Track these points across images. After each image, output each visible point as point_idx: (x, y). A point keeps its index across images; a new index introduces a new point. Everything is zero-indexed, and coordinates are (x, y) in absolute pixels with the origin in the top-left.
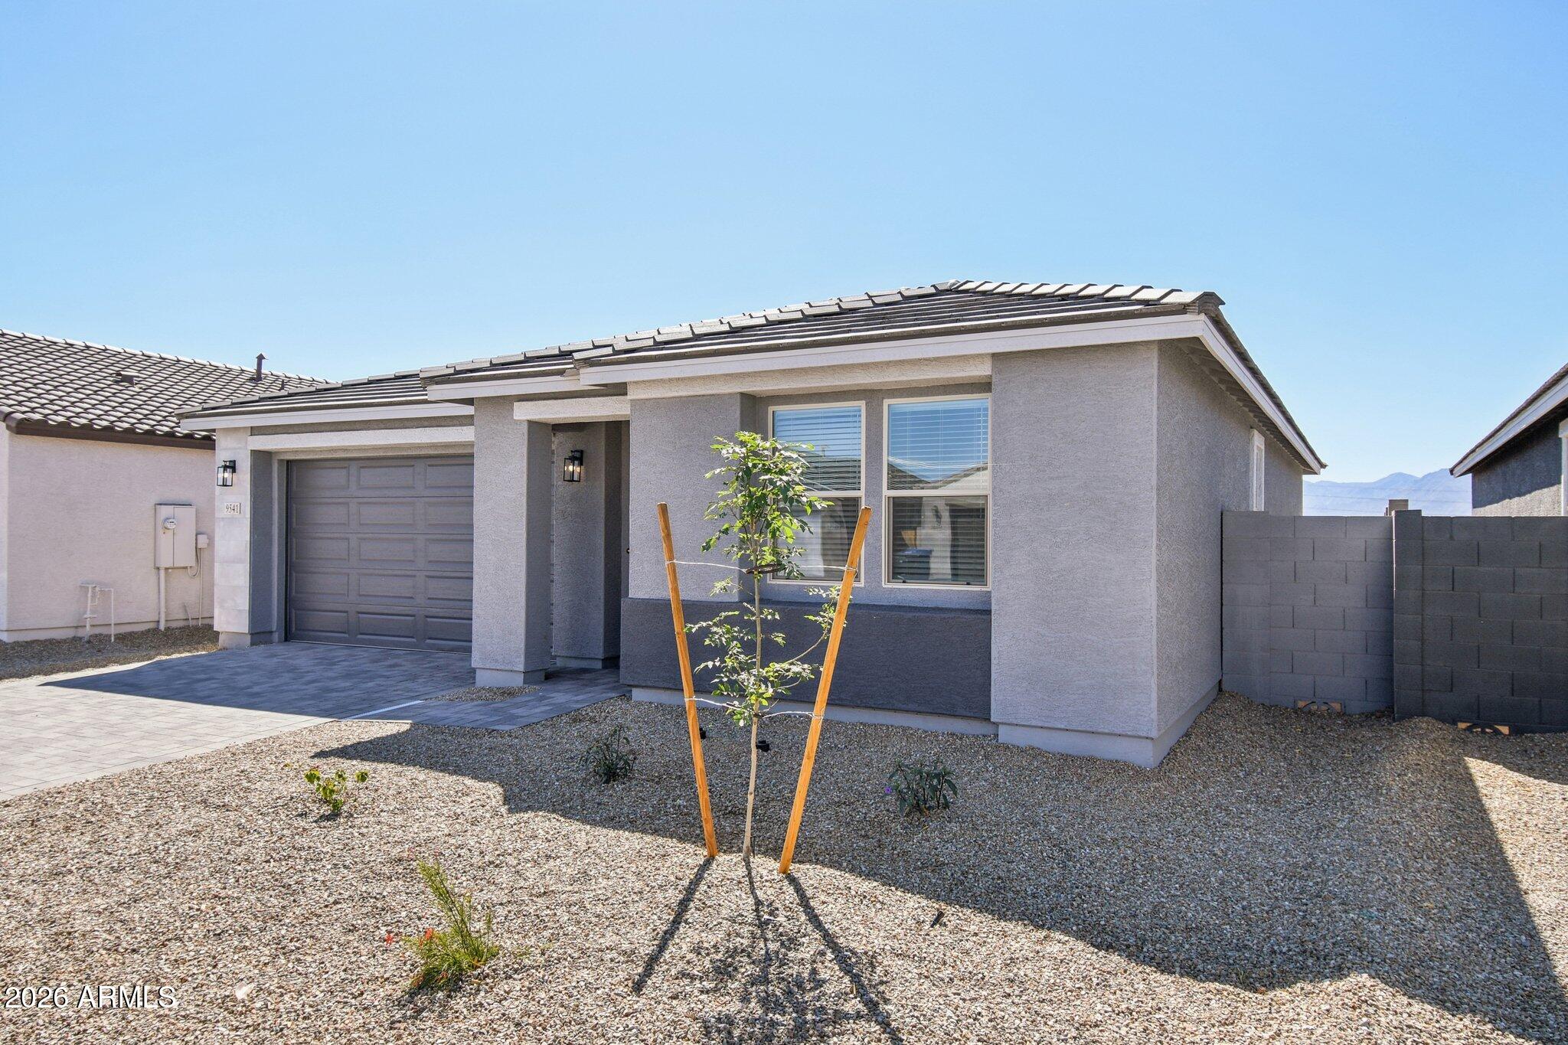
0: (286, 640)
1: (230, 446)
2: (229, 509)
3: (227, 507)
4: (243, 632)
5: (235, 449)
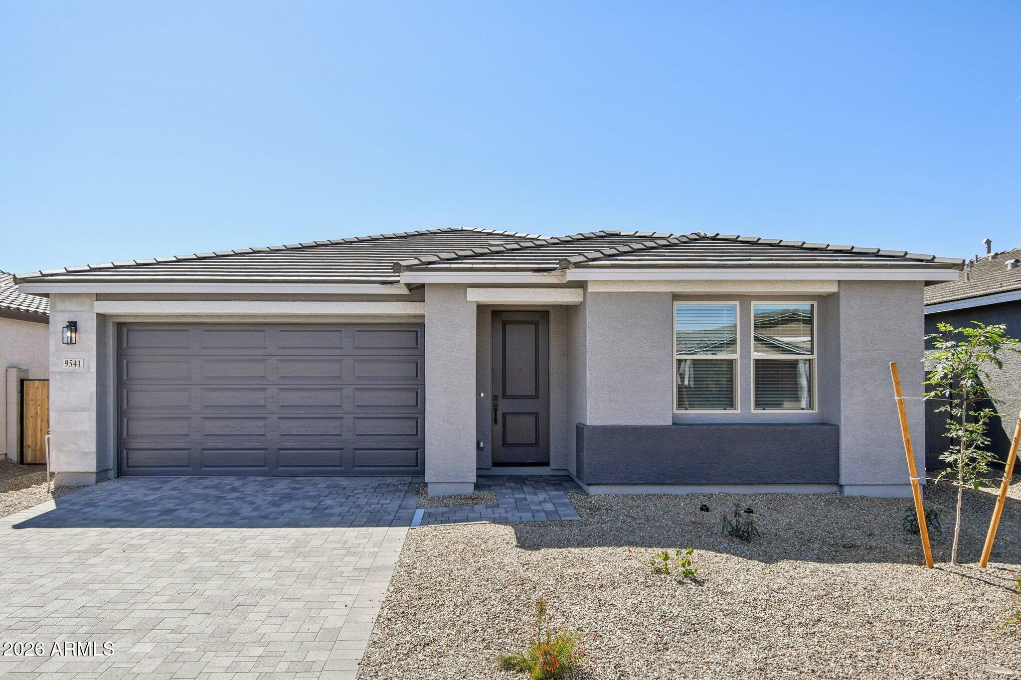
0: (118, 476)
1: (69, 308)
2: (69, 364)
3: (67, 362)
4: (89, 471)
5: (75, 311)
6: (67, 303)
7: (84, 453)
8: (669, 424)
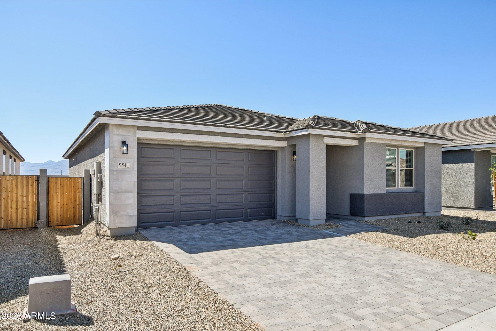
1: (121, 133)
2: (122, 166)
3: (120, 164)
4: (133, 226)
5: (125, 135)
6: (120, 130)
7: (130, 216)
8: (385, 193)
